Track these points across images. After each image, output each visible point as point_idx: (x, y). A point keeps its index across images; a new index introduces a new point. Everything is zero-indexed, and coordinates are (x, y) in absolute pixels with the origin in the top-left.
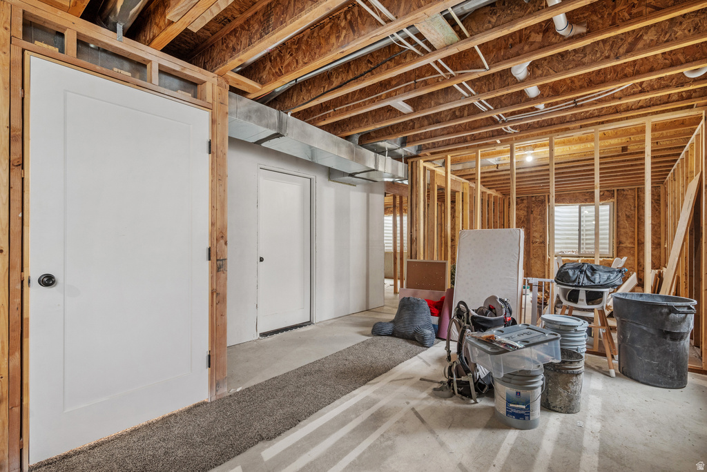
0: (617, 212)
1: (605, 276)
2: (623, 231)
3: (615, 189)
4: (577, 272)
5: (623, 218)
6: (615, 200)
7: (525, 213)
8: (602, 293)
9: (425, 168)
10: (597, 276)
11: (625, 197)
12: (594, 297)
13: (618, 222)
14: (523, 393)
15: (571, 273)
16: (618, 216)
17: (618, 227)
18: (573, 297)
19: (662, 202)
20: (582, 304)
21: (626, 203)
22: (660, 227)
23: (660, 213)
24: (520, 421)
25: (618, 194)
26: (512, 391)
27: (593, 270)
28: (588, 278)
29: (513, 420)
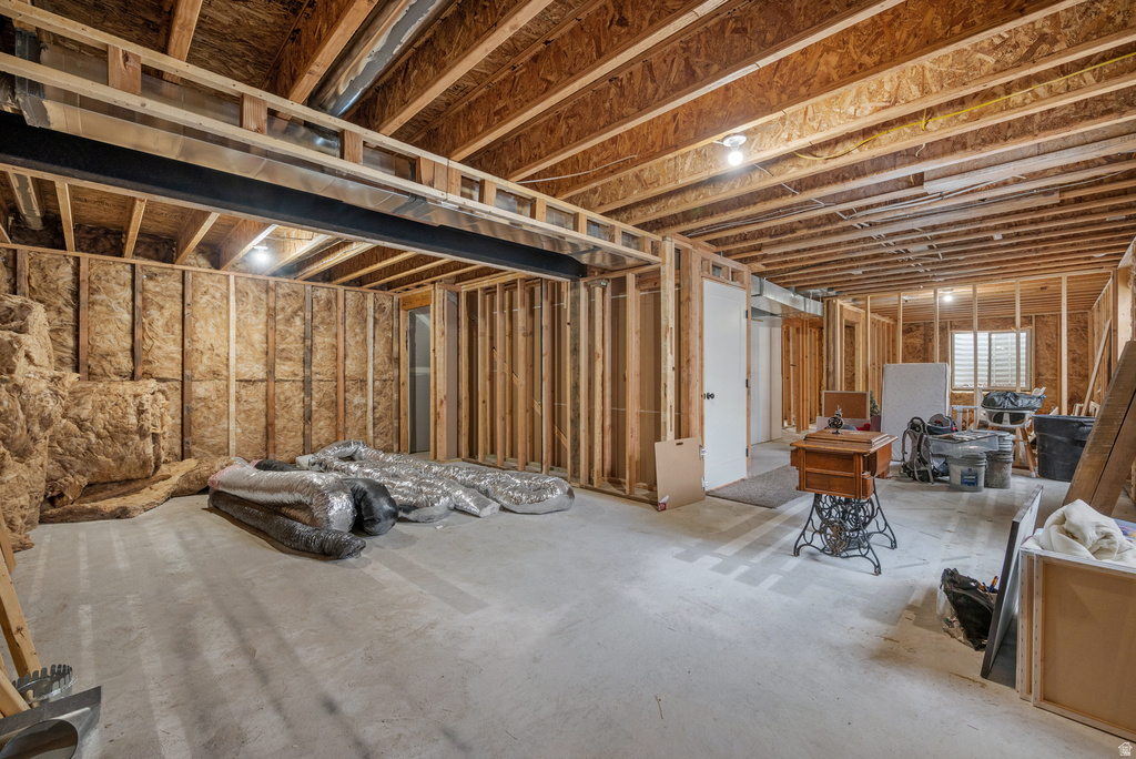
0: (1036, 340)
1: (1027, 401)
2: (1042, 361)
3: (1033, 315)
4: (1002, 398)
5: (1042, 347)
6: (1033, 327)
7: (922, 342)
8: (1024, 414)
9: (841, 306)
10: (1020, 401)
11: (1046, 324)
12: (1017, 418)
13: (1036, 351)
14: (973, 469)
15: (996, 399)
16: (1036, 345)
17: (1036, 357)
18: (998, 418)
19: (1090, 329)
20: (1007, 424)
21: (1046, 330)
22: (1087, 357)
23: (1087, 342)
24: (971, 487)
25: (1036, 321)
26: (965, 469)
27: (1016, 397)
28: (1012, 402)
29: (966, 487)
